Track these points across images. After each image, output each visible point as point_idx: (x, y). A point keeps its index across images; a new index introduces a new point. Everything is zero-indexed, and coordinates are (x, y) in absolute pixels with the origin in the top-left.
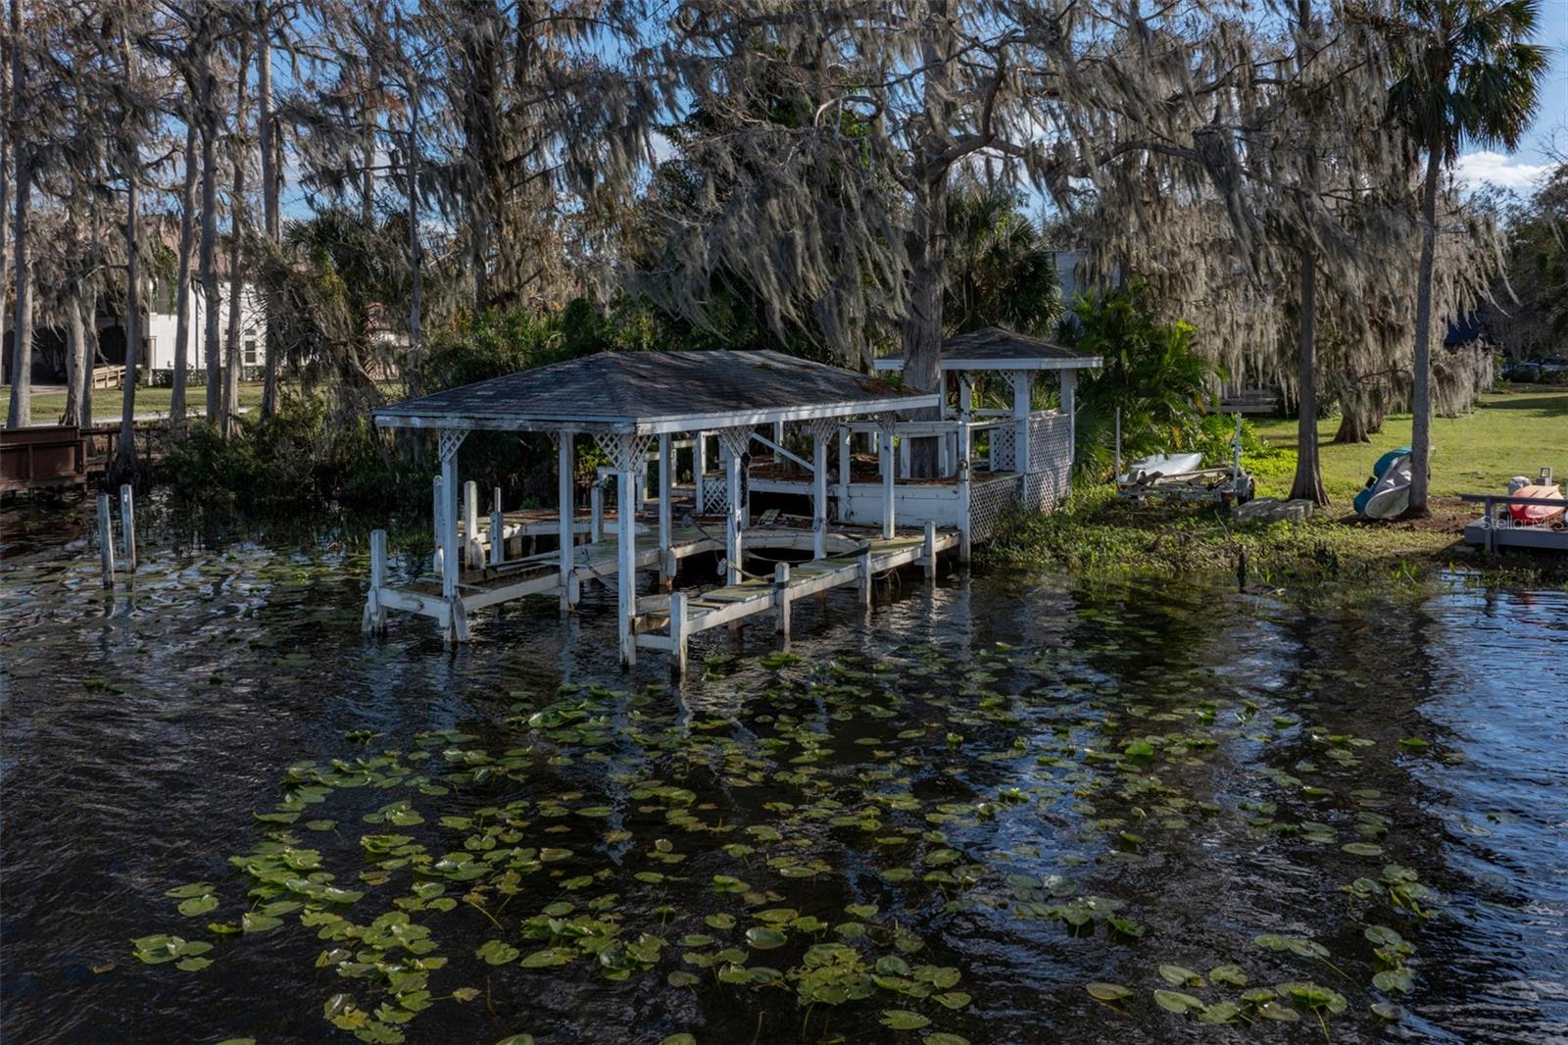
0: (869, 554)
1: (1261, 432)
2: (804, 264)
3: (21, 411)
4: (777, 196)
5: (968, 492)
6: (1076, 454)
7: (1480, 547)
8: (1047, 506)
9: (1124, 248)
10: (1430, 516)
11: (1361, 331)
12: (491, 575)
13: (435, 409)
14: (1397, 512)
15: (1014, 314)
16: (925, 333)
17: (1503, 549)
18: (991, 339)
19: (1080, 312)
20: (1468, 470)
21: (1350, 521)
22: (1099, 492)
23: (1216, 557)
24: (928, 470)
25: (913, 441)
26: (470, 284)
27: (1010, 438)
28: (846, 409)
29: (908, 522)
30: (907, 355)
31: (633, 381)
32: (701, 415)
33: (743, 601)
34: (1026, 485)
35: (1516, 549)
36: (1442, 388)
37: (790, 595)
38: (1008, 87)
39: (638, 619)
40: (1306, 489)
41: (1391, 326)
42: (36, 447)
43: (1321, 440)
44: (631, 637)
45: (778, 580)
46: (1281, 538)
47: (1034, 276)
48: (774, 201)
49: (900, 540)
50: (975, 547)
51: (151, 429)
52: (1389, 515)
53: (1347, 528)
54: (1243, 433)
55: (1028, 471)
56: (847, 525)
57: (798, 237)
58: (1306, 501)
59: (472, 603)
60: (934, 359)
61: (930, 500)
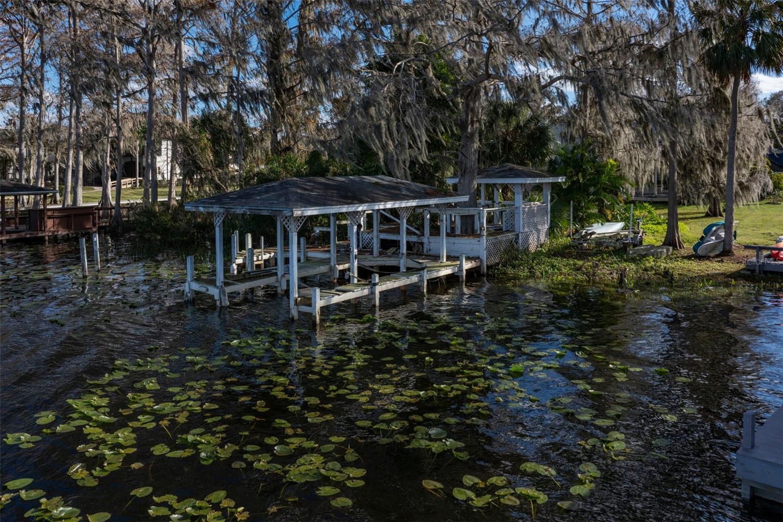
0: (425, 270)
1: (658, 212)
2: (386, 137)
3: (78, 199)
4: (374, 106)
5: (485, 241)
6: (551, 223)
7: (753, 271)
8: (532, 248)
9: (582, 124)
10: (733, 255)
11: (704, 164)
12: (247, 276)
13: (209, 203)
14: (717, 252)
15: (528, 156)
16: (468, 166)
17: (765, 272)
18: (505, 168)
19: (560, 155)
20: (766, 232)
21: (689, 258)
22: (564, 241)
23: (611, 274)
24: (469, 230)
25: (462, 217)
26: (268, 144)
27: (513, 215)
28: (413, 203)
29: (452, 254)
30: (460, 177)
31: (299, 191)
32: (329, 207)
33: (353, 291)
34: (520, 237)
35: (772, 273)
36: (743, 192)
37: (378, 289)
38: (495, 51)
39: (299, 299)
40: (671, 241)
41: (718, 161)
42: (75, 216)
43: (680, 217)
44: (295, 307)
45: (373, 282)
46: (648, 265)
47: (539, 138)
48: (373, 108)
49: (449, 263)
50: (488, 267)
51: (130, 207)
52: (712, 255)
53: (685, 261)
54: (649, 212)
55: (521, 230)
56: (427, 256)
57: (383, 125)
58: (668, 247)
59: (229, 289)
60: (473, 179)
61: (466, 244)
